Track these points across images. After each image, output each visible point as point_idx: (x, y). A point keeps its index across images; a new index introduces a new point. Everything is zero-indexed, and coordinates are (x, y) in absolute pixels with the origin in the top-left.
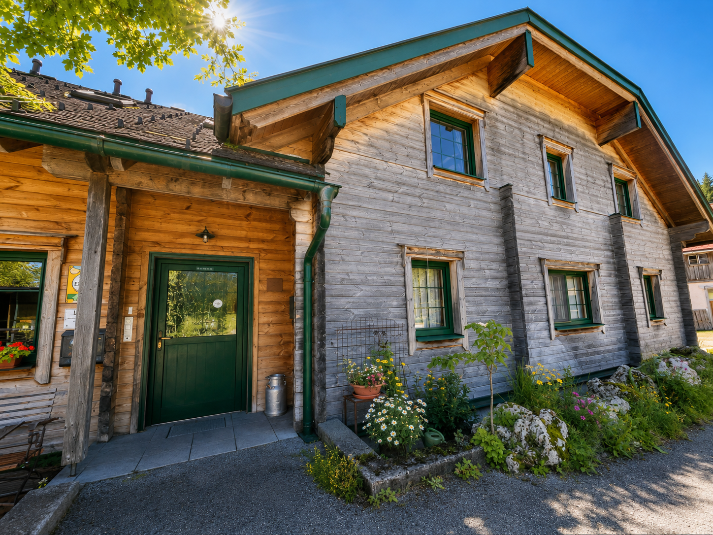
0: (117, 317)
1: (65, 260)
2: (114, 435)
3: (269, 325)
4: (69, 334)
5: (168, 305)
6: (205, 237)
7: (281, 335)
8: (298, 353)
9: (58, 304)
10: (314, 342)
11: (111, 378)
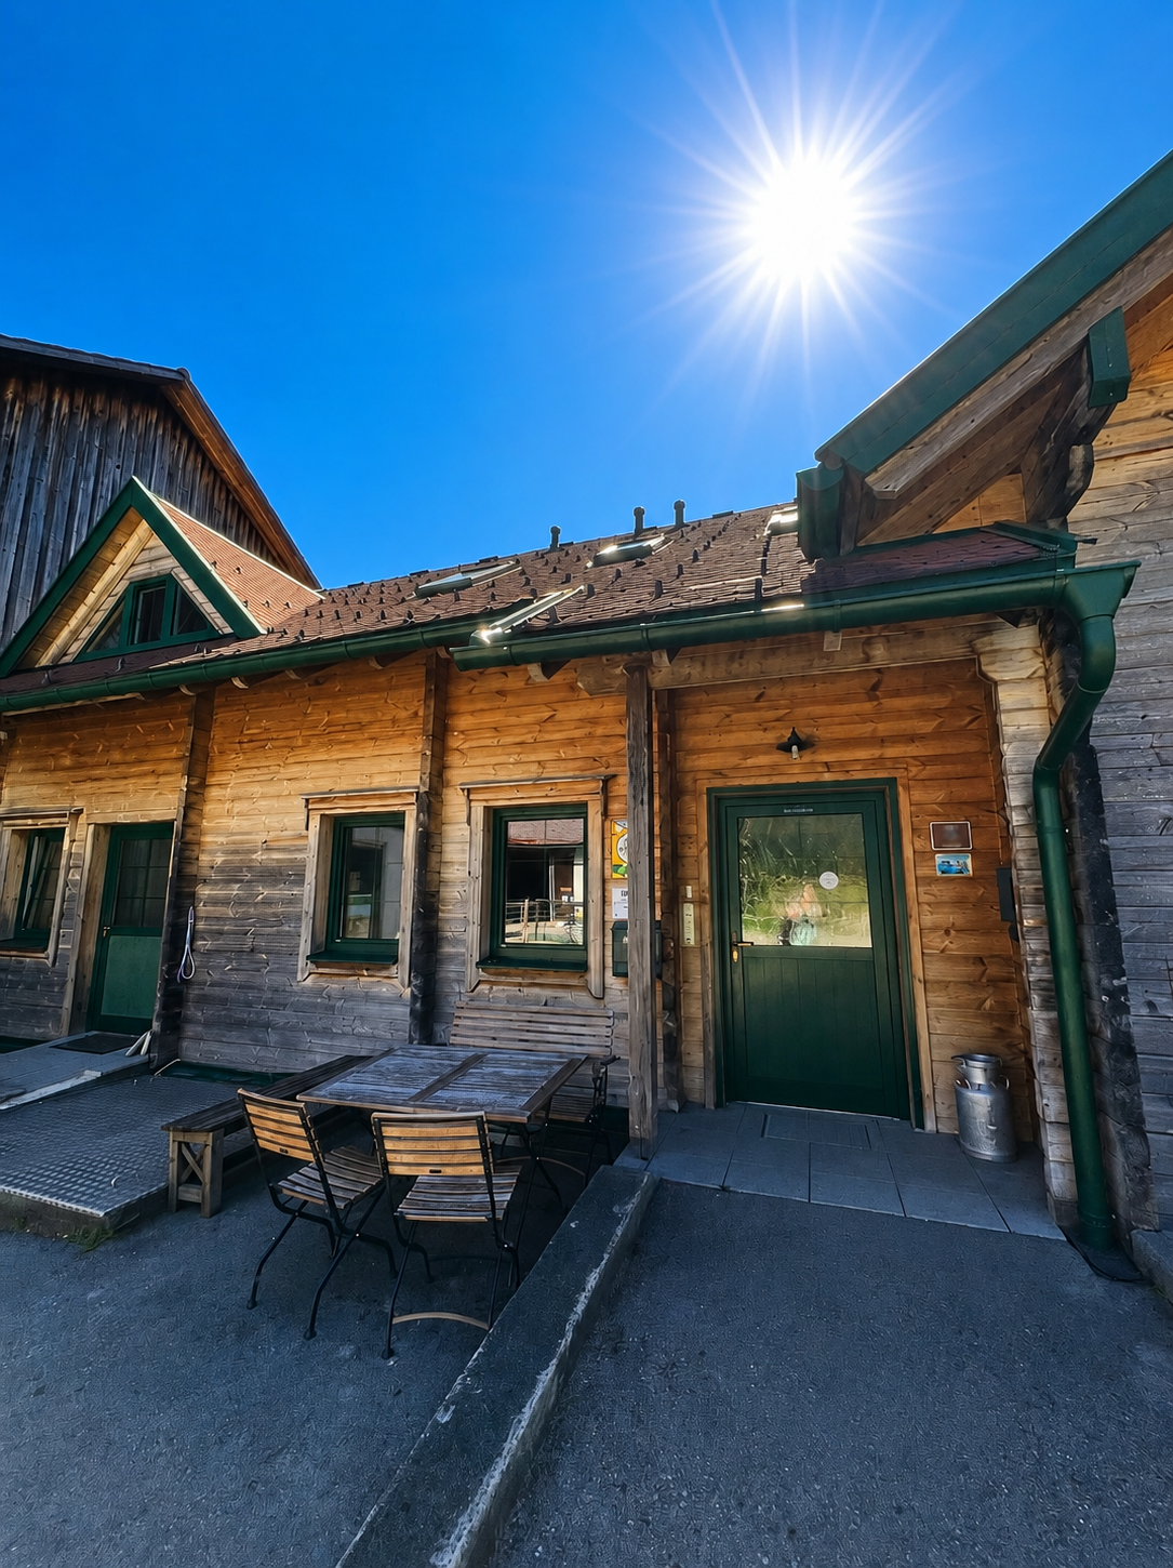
0: (673, 902)
1: (605, 814)
2: (685, 1104)
3: (947, 932)
4: (620, 928)
5: (741, 884)
6: (795, 748)
7: (980, 960)
8: (1038, 1019)
9: (604, 881)
10: (1090, 997)
11: (673, 1006)
